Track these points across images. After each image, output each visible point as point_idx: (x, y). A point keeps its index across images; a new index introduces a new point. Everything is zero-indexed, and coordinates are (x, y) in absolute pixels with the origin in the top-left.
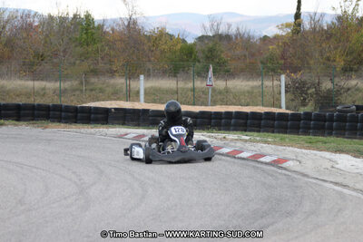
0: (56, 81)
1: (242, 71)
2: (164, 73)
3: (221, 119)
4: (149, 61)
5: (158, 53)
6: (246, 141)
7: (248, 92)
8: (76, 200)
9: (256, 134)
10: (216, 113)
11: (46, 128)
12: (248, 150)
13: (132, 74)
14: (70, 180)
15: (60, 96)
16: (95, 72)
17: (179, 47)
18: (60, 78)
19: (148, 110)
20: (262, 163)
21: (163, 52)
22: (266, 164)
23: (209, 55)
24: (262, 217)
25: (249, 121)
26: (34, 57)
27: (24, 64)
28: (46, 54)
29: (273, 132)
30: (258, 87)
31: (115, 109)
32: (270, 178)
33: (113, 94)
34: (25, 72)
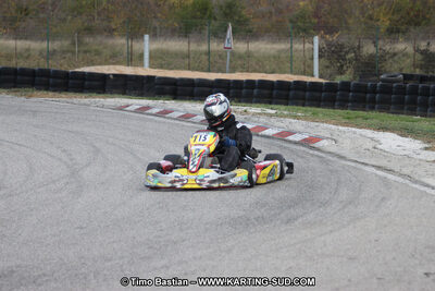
0: (43, 40)
1: (267, 31)
2: (173, 33)
3: (241, 88)
4: (156, 17)
5: (166, 8)
6: (271, 115)
7: (274, 57)
9: (283, 107)
10: (236, 82)
11: (31, 96)
12: (273, 126)
13: (135, 34)
14: (60, 159)
15: (47, 59)
16: (90, 31)
18: (48, 37)
19: (154, 77)
20: (290, 142)
21: (172, 7)
22: (295, 143)
23: (228, 11)
24: (290, 207)
25: (275, 92)
26: (17, 11)
27: (4, 19)
28: (31, 8)
29: (303, 106)
30: (286, 51)
31: (114, 75)
32: (299, 160)
33: (111, 57)
34: (5, 28)
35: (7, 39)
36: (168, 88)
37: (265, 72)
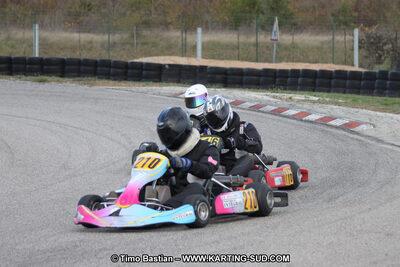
0: (104, 33)
1: (311, 23)
2: (224, 26)
3: (287, 77)
4: (208, 12)
5: (217, 3)
6: (314, 102)
7: (317, 48)
9: (325, 94)
10: (281, 71)
11: (93, 85)
12: (316, 112)
13: (189, 26)
14: (119, 143)
15: (108, 50)
16: (147, 24)
18: (110, 31)
19: (206, 67)
20: (332, 126)
21: (222, 2)
22: (337, 127)
23: (275, 6)
24: (331, 187)
25: (318, 81)
26: (80, 6)
27: (69, 14)
28: (93, 4)
29: (344, 93)
30: (329, 42)
31: (170, 65)
32: (340, 143)
33: (167, 49)
34: (70, 22)
35: (72, 32)
36: (218, 77)
37: (309, 62)
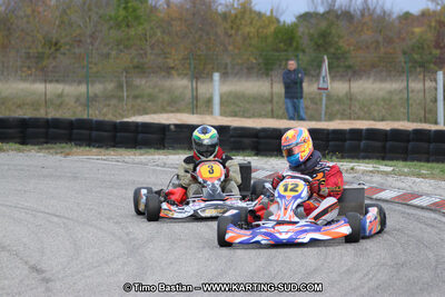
0: (80, 83)
1: (373, 66)
2: (249, 71)
3: (345, 140)
4: (226, 50)
5: (239, 39)
6: (387, 174)
7: (384, 100)
8: (124, 264)
9: (401, 163)
10: (336, 132)
11: (68, 154)
12: (391, 188)
13: (200, 73)
14: (113, 234)
15: (88, 106)
16: (140, 69)
17: (272, 28)
18: (87, 79)
19: (228, 127)
20: (415, 207)
21: (246, 37)
22: (422, 208)
23: (321, 42)
25: (388, 144)
26: (43, 46)
27: (28, 56)
28: (62, 41)
29: (428, 161)
30: (401, 91)
31: (176, 126)
32: (429, 230)
33: (169, 104)
34: (29, 68)
35: (34, 81)
36: (247, 141)
37: (374, 120)
